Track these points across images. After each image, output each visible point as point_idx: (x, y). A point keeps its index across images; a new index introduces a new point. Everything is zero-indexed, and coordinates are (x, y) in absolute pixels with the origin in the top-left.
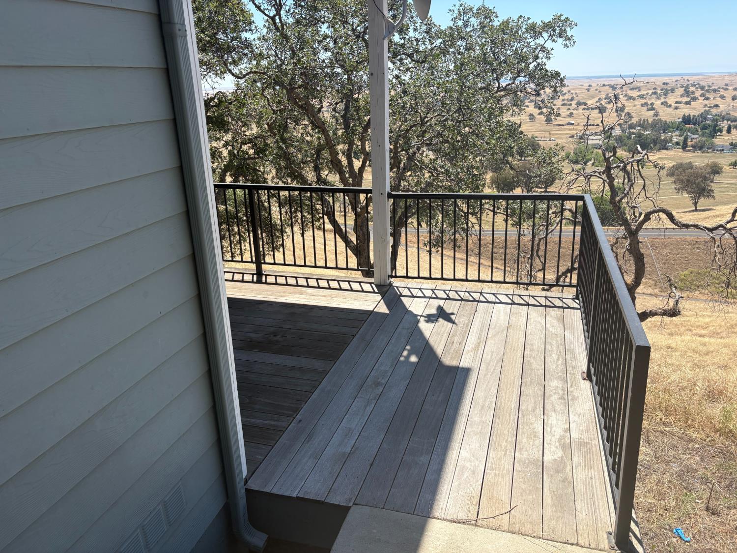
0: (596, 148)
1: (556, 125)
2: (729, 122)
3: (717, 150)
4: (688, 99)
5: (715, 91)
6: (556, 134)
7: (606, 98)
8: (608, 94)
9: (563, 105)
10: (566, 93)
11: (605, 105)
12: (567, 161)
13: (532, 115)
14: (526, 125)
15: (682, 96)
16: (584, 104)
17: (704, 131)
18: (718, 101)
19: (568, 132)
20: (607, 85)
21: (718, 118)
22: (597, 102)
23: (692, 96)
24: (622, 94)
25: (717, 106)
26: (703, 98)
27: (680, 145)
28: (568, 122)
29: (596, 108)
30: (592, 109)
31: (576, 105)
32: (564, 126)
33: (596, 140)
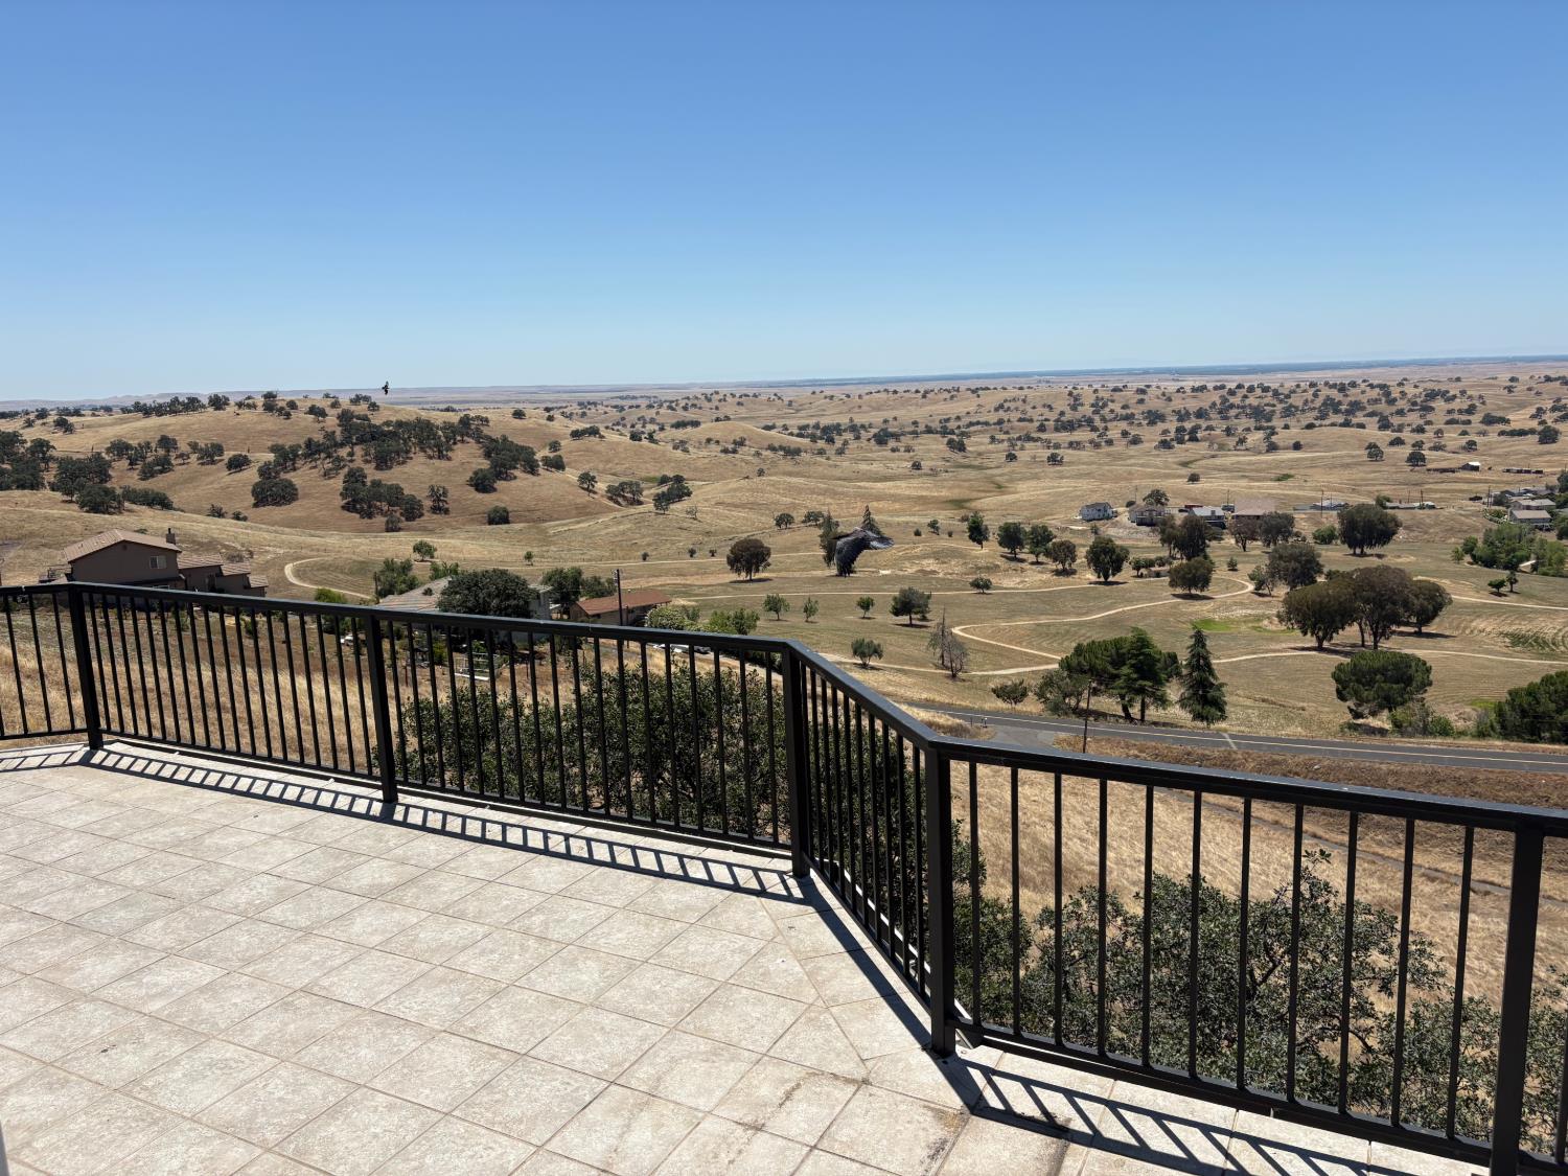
0: (1541, 529)
1: (1435, 470)
6: (1436, 491)
7: (1554, 409)
8: (1559, 400)
9: (1448, 423)
10: (1455, 397)
11: (1553, 425)
12: (1468, 558)
13: (1375, 446)
14: (1361, 468)
16: (1503, 420)
19: (1465, 486)
20: (1556, 379)
22: (1533, 417)
28: (1462, 464)
29: (1532, 431)
30: (1522, 433)
31: (1481, 422)
32: (1453, 472)
33: (1538, 508)
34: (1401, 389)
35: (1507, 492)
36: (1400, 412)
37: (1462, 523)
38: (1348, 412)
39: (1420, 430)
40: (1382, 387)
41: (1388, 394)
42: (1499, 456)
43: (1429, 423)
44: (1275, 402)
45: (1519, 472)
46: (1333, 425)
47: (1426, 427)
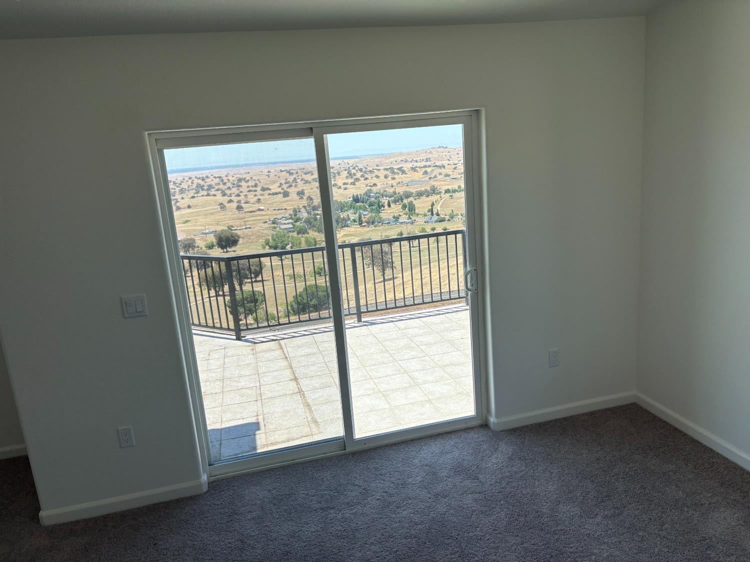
0: (291, 232)
1: (248, 212)
2: (388, 198)
3: (385, 223)
4: (352, 181)
5: (371, 172)
6: (250, 221)
7: (286, 183)
8: (286, 179)
9: (248, 191)
10: (249, 180)
11: (287, 190)
12: (266, 247)
13: (222, 204)
14: (218, 214)
15: (347, 177)
16: (268, 189)
17: (371, 207)
18: (375, 180)
19: (260, 218)
20: (284, 171)
21: (379, 195)
22: (279, 187)
23: (355, 177)
24: (299, 179)
25: (375, 185)
26: (363, 179)
27: (356, 222)
28: (258, 208)
29: (280, 193)
30: (276, 194)
31: (261, 190)
32: (254, 212)
33: (288, 224)
34: (227, 178)
35: (276, 218)
36: (229, 188)
37: (262, 233)
38: (208, 190)
39: (238, 195)
40: (220, 177)
41: (222, 181)
42: (270, 204)
43: (241, 192)
44: (175, 187)
45: (279, 209)
46: (203, 196)
47: (241, 194)
